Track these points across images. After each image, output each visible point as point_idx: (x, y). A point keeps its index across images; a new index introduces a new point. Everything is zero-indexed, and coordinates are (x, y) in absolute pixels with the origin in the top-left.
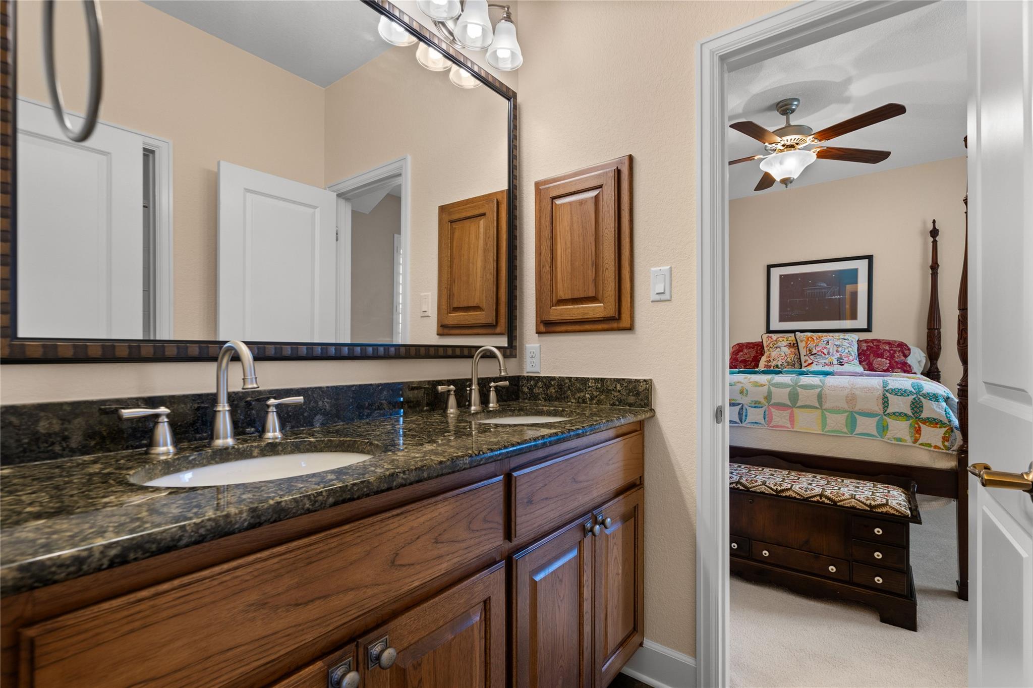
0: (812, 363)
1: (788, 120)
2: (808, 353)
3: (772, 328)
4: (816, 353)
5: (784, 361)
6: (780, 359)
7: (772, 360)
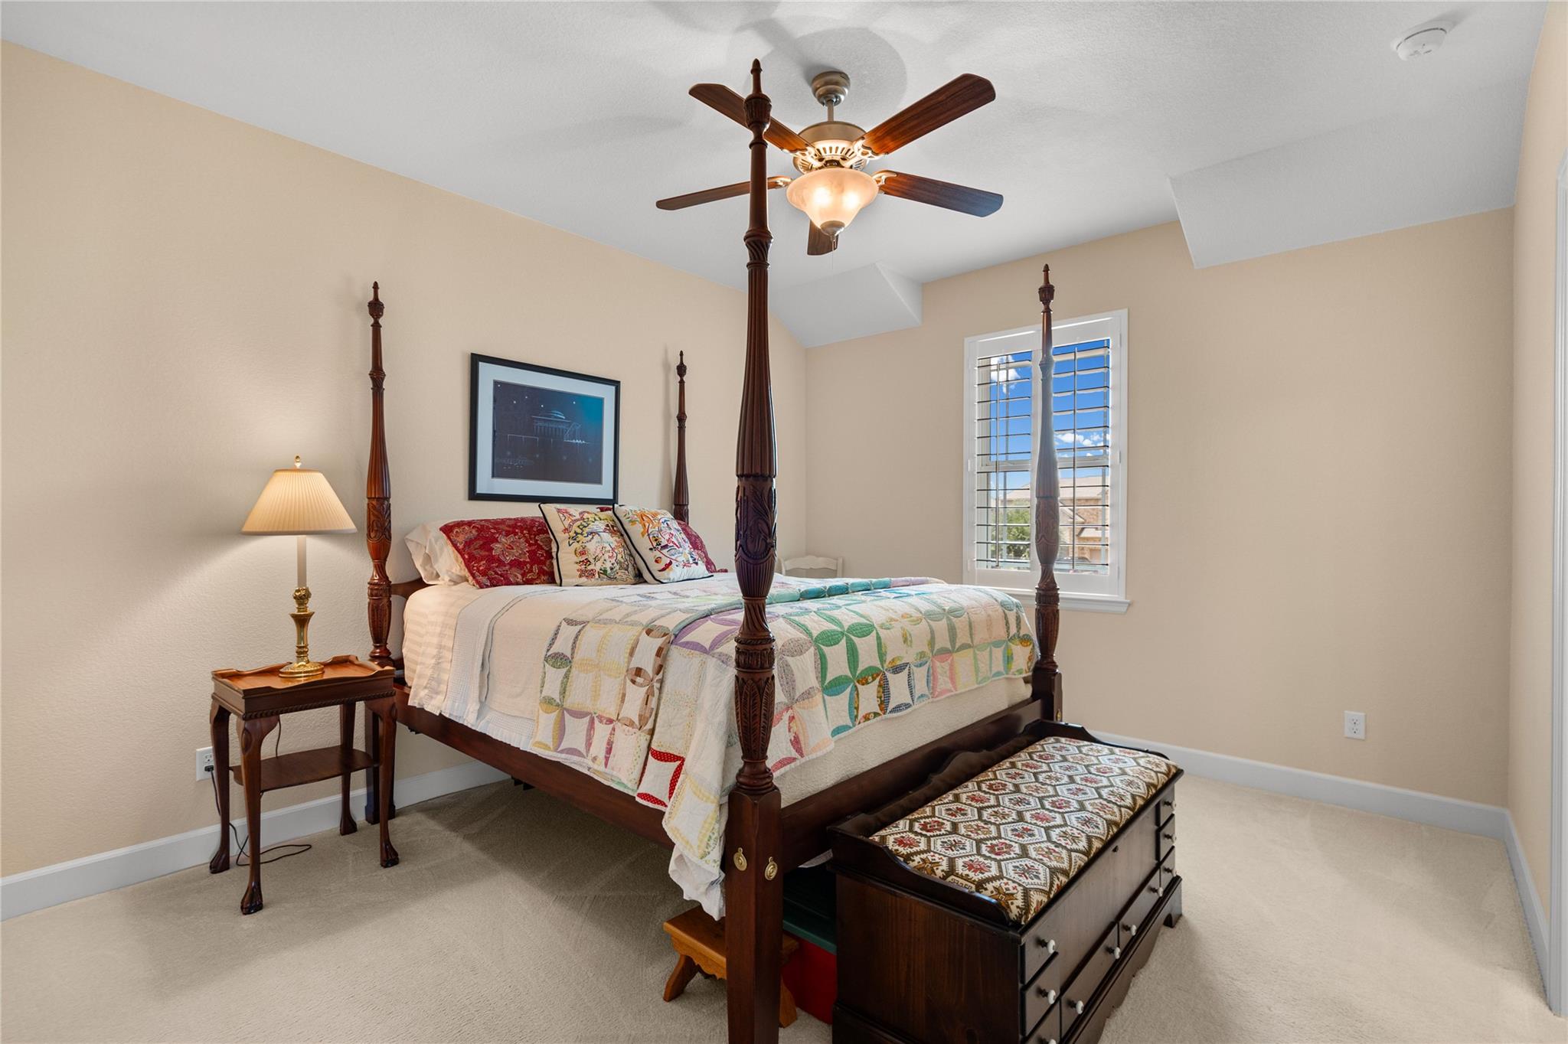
0: (671, 563)
1: (831, 113)
2: (655, 544)
3: (480, 490)
4: (667, 545)
5: (613, 561)
6: (606, 556)
7: (592, 561)
